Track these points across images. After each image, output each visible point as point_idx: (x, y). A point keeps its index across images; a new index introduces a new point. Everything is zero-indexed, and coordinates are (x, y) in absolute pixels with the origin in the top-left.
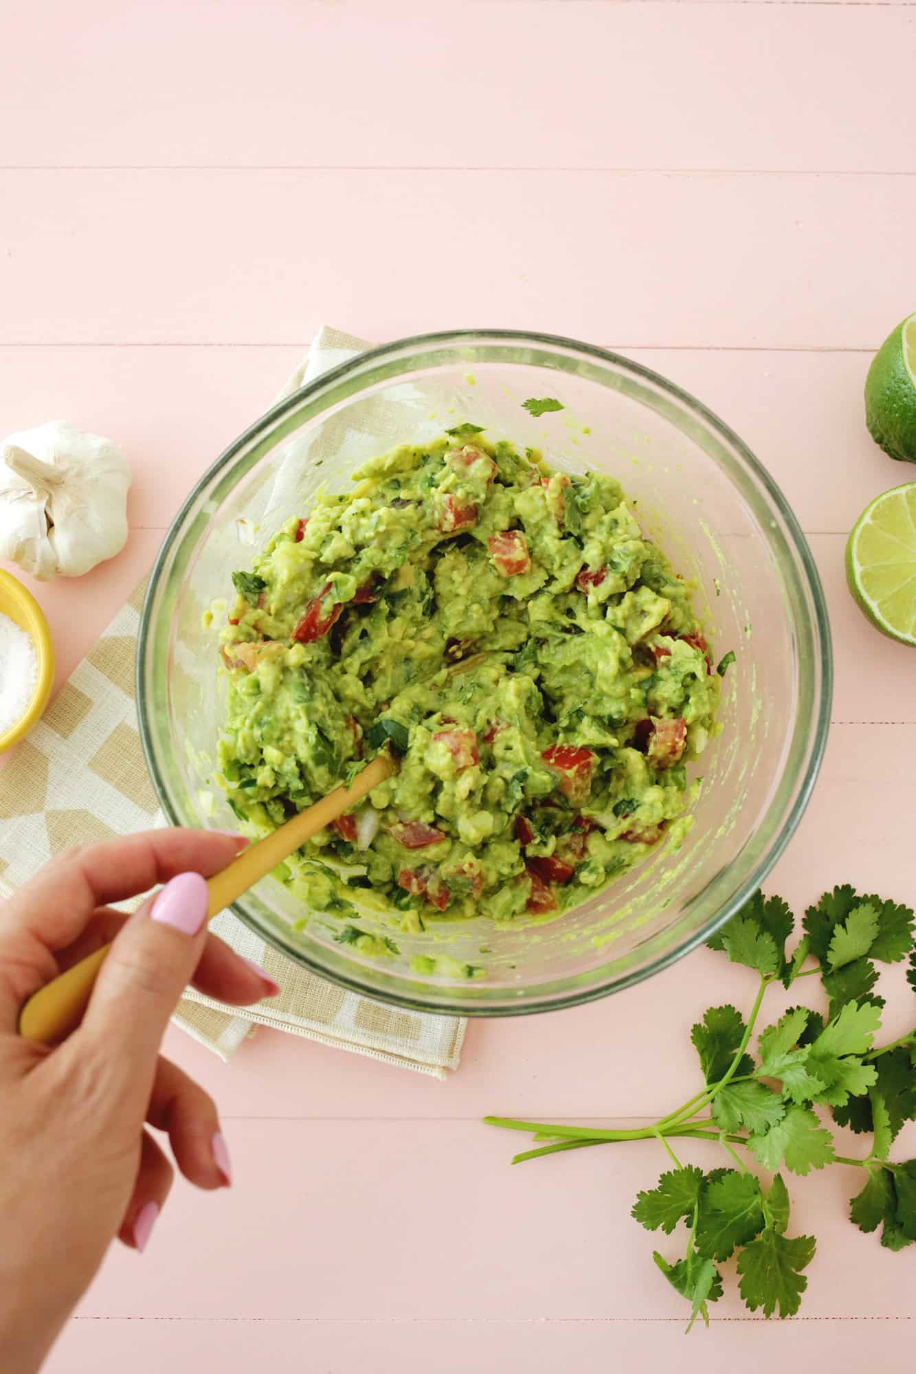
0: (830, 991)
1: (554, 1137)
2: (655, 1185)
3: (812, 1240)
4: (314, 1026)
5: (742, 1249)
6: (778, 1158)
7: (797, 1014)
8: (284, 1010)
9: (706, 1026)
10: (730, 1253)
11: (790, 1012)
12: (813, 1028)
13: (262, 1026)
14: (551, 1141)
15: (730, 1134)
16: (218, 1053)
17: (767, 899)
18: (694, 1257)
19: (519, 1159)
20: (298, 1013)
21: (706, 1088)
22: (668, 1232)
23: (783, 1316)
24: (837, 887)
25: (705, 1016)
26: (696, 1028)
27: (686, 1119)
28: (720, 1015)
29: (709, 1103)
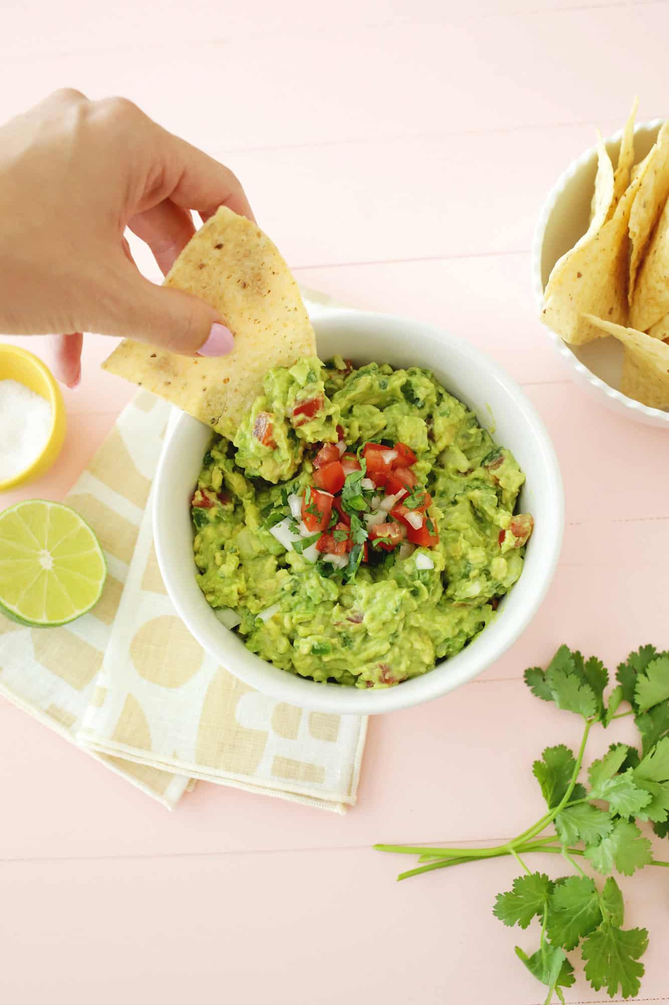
0: (641, 729)
1: (432, 858)
2: (510, 888)
3: (644, 932)
4: (240, 777)
5: (586, 939)
6: (611, 864)
7: (618, 749)
8: (216, 767)
9: (545, 762)
10: (576, 944)
11: (613, 748)
12: (631, 760)
13: (199, 781)
14: (430, 861)
15: (571, 847)
16: (164, 803)
17: (586, 659)
18: (547, 946)
19: (402, 877)
20: (228, 769)
21: (549, 811)
22: (524, 927)
23: (625, 996)
24: (641, 648)
25: (543, 754)
26: (537, 764)
27: (533, 837)
28: (555, 753)
29: (552, 822)
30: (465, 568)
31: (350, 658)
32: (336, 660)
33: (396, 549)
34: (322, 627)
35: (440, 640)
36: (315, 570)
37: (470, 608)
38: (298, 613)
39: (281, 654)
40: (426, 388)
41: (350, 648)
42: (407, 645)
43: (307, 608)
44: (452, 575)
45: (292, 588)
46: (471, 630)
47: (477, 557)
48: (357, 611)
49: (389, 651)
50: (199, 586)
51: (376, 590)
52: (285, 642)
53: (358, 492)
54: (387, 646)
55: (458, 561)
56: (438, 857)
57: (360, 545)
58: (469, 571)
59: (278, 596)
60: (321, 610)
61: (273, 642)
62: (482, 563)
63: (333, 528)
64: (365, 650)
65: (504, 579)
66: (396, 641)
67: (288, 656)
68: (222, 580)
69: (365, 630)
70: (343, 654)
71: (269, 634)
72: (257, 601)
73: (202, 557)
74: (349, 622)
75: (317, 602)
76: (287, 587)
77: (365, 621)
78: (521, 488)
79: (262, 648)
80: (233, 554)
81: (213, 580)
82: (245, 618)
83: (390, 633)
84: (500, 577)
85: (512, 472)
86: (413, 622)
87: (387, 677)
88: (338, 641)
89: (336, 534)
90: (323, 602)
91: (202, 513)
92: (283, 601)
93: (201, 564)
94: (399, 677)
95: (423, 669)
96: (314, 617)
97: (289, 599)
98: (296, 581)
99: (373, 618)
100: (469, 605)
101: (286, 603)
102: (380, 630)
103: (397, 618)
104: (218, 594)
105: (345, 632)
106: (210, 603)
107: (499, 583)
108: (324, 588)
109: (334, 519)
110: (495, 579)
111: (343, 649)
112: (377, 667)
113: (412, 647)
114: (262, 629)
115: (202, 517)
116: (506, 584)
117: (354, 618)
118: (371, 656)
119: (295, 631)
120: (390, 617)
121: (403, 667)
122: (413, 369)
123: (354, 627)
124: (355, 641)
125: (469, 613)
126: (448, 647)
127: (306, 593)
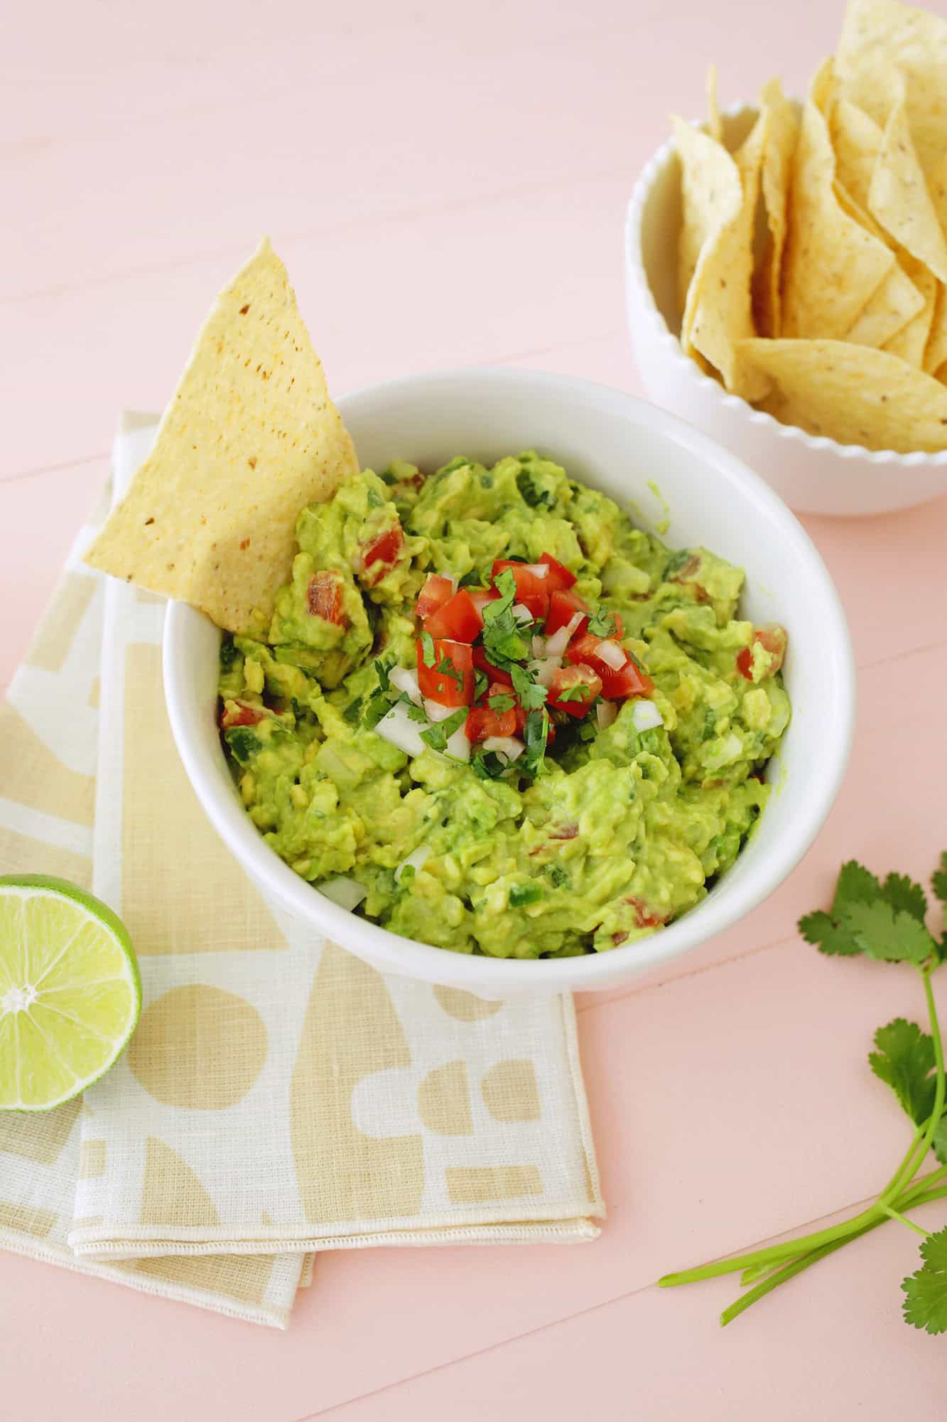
1: (766, 1269)
2: (919, 1264)
4: (397, 1223)
8: (349, 1220)
9: (883, 1053)
13: (320, 1253)
16: (268, 1317)
19: (728, 1316)
20: (371, 1214)
21: (918, 1132)
25: (876, 1041)
26: (873, 1058)
27: (910, 1181)
28: (893, 1034)
29: (930, 1148)
30: (706, 720)
31: (574, 903)
32: (549, 914)
33: (589, 713)
34: (512, 861)
35: (704, 844)
36: (470, 777)
37: (729, 787)
38: (467, 847)
39: (454, 928)
40: (554, 475)
41: (569, 888)
42: (659, 860)
43: (476, 838)
44: (686, 741)
45: (441, 813)
46: (743, 819)
47: (719, 695)
48: (562, 822)
49: (634, 872)
50: (276, 851)
51: (585, 778)
52: (458, 903)
53: (510, 628)
54: (629, 865)
55: (690, 714)
56: (777, 1263)
57: (537, 710)
58: (714, 723)
59: (420, 832)
60: (501, 836)
61: (435, 910)
62: (732, 703)
63: (486, 695)
64: (594, 884)
65: (769, 724)
66: (639, 855)
67: (467, 929)
68: (321, 822)
69: (583, 850)
70: (561, 899)
71: (426, 897)
72: (387, 847)
73: (264, 807)
74: (558, 841)
75: (492, 824)
76: (433, 812)
77: (584, 829)
78: (742, 588)
79: (417, 928)
80: (323, 780)
81: (299, 830)
82: (372, 886)
83: (628, 842)
84: (762, 723)
85: (719, 572)
86: (658, 819)
87: (647, 915)
88: (544, 879)
89: (492, 702)
90: (500, 825)
91: (246, 732)
92: (431, 839)
93: (266, 818)
94: (664, 913)
95: (693, 896)
96: (494, 848)
97: (440, 832)
98: (444, 800)
99: (595, 824)
100: (728, 781)
101: (438, 841)
102: (612, 839)
103: (636, 811)
104: (316, 852)
105: (552, 863)
106: (303, 876)
107: (764, 733)
108: (496, 799)
109: (481, 681)
110: (755, 729)
111: (558, 890)
112: (623, 904)
113: (666, 861)
114: (412, 890)
115: (248, 738)
116: (774, 733)
117: (564, 834)
118: (608, 890)
119: (467, 881)
120: (624, 811)
121: (665, 895)
122: (523, 454)
123: (564, 847)
124: (571, 874)
125: (731, 796)
126: (718, 855)
127: (467, 817)
